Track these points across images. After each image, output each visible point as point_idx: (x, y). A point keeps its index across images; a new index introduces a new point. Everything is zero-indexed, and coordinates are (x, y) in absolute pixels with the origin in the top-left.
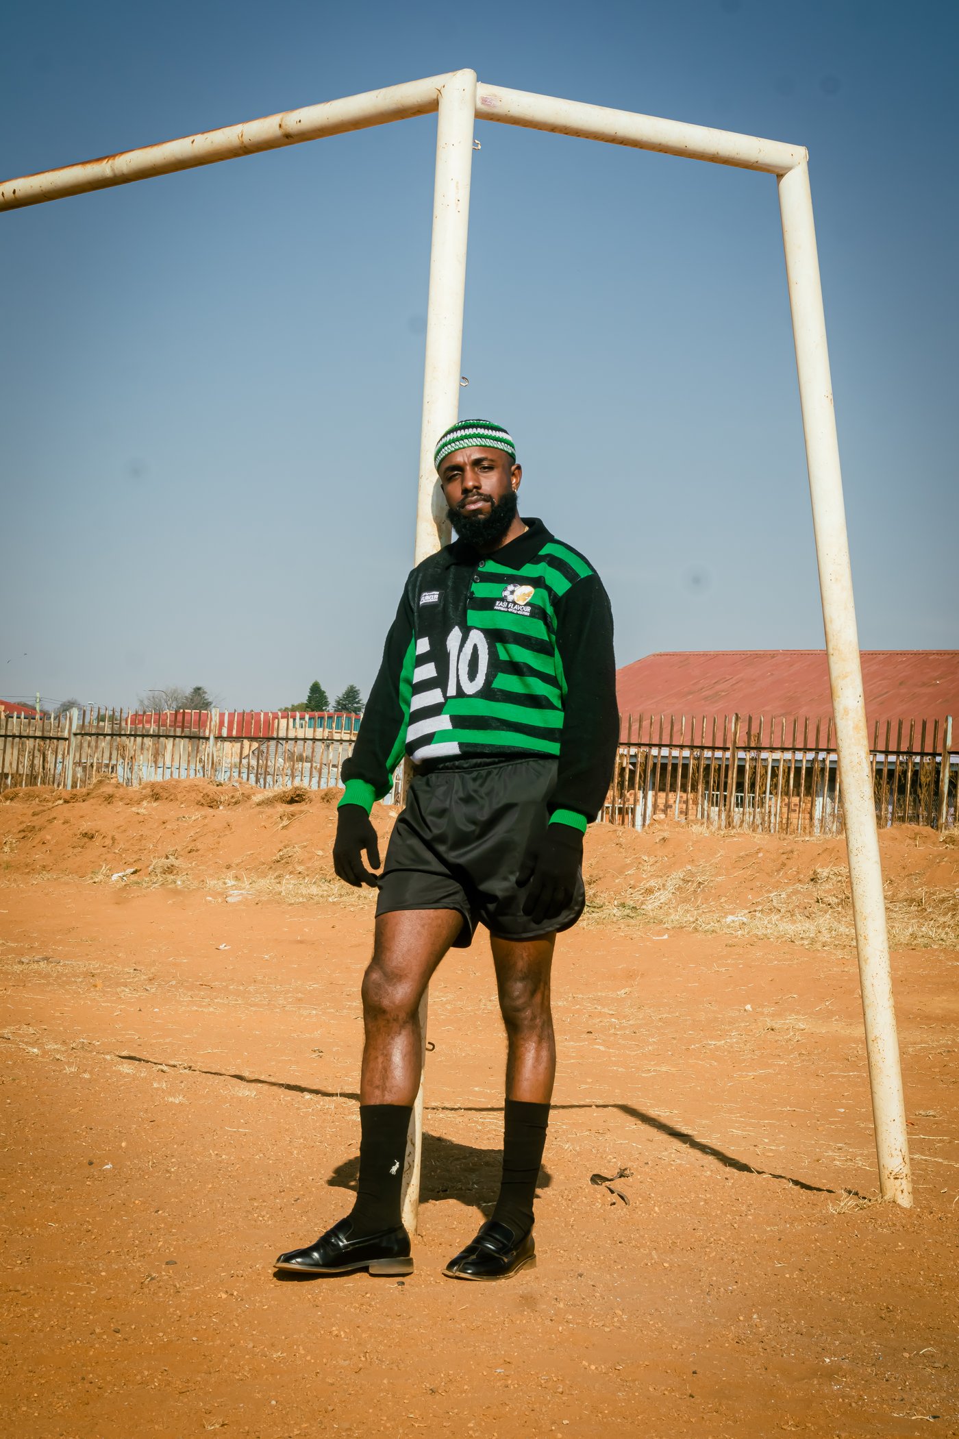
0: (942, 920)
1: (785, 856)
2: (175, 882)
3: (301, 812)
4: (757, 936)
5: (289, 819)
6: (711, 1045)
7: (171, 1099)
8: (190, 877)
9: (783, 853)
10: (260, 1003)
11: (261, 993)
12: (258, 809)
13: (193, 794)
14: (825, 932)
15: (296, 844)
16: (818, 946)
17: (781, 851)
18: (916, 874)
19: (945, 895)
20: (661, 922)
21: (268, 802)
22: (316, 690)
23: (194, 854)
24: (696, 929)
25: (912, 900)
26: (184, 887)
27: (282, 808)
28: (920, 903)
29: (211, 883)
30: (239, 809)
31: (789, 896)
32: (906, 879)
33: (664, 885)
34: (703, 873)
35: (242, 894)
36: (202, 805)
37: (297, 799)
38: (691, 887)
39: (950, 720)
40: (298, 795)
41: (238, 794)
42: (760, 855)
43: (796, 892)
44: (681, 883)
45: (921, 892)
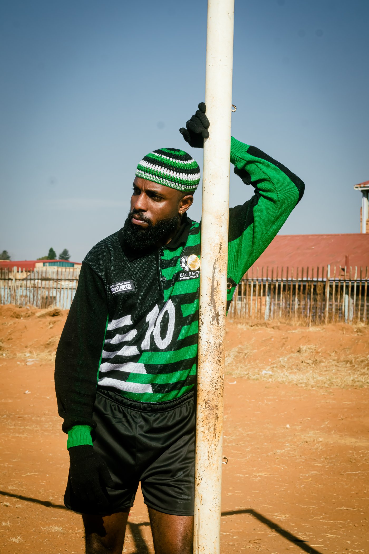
0: (363, 371)
1: (284, 340)
2: (2, 355)
3: (58, 321)
4: (279, 382)
5: (53, 324)
6: (278, 452)
7: (14, 540)
8: (9, 352)
9: (283, 339)
10: (48, 429)
11: (48, 422)
12: (39, 319)
13: (9, 312)
14: (311, 379)
15: (57, 335)
16: (309, 387)
17: (282, 337)
18: (347, 348)
19: (362, 359)
20: (231, 374)
21: (43, 316)
22: (51, 251)
23: (10, 341)
24: (248, 378)
25: (347, 361)
26: (7, 357)
27: (50, 319)
28: (351, 363)
29: (19, 355)
30: (30, 319)
31: (288, 359)
32: (343, 351)
33: (229, 355)
34: (247, 348)
35: (33, 361)
36: (13, 317)
37: (56, 314)
38: (242, 356)
39: (329, 266)
40: (57, 313)
41: (29, 312)
42: (273, 339)
43: (291, 358)
44: (237, 354)
45: (351, 357)
